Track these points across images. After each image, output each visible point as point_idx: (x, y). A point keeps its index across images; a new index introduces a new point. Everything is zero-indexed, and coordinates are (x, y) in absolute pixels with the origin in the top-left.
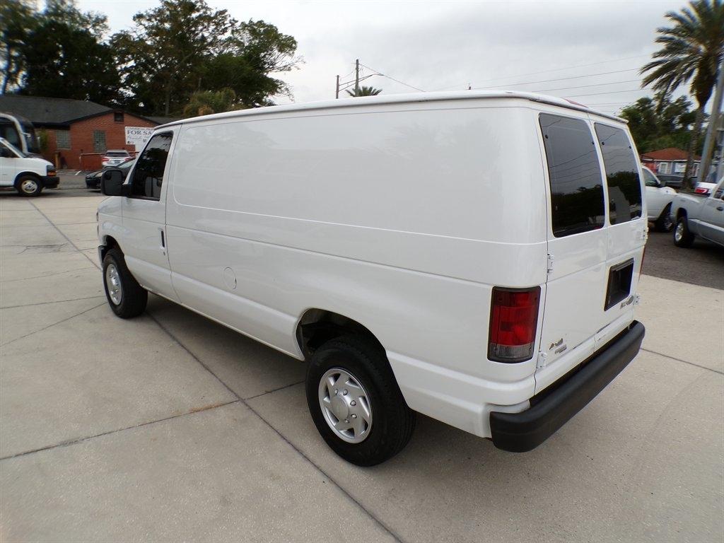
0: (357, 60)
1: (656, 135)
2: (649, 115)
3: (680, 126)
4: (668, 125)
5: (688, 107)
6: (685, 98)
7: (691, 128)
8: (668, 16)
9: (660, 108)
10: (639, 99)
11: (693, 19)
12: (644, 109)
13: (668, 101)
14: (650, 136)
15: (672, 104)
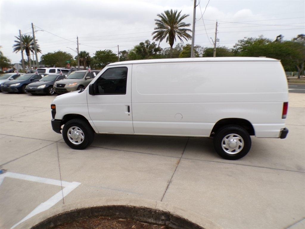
0: (32, 24)
1: (147, 56)
2: (144, 49)
3: (154, 53)
4: (151, 52)
5: (156, 46)
6: (154, 42)
7: (158, 53)
8: (158, 15)
9: (147, 46)
10: (140, 43)
11: (165, 17)
12: (142, 47)
13: (149, 44)
14: (145, 56)
15: (151, 45)
